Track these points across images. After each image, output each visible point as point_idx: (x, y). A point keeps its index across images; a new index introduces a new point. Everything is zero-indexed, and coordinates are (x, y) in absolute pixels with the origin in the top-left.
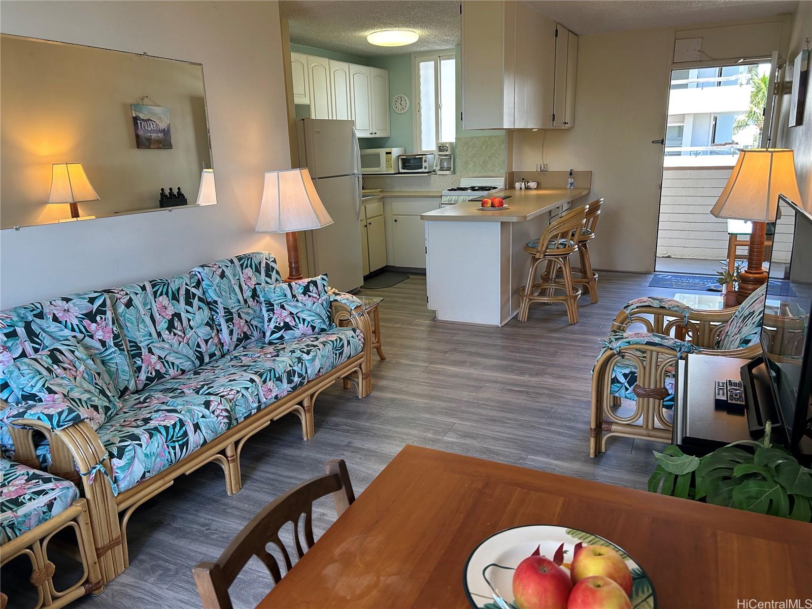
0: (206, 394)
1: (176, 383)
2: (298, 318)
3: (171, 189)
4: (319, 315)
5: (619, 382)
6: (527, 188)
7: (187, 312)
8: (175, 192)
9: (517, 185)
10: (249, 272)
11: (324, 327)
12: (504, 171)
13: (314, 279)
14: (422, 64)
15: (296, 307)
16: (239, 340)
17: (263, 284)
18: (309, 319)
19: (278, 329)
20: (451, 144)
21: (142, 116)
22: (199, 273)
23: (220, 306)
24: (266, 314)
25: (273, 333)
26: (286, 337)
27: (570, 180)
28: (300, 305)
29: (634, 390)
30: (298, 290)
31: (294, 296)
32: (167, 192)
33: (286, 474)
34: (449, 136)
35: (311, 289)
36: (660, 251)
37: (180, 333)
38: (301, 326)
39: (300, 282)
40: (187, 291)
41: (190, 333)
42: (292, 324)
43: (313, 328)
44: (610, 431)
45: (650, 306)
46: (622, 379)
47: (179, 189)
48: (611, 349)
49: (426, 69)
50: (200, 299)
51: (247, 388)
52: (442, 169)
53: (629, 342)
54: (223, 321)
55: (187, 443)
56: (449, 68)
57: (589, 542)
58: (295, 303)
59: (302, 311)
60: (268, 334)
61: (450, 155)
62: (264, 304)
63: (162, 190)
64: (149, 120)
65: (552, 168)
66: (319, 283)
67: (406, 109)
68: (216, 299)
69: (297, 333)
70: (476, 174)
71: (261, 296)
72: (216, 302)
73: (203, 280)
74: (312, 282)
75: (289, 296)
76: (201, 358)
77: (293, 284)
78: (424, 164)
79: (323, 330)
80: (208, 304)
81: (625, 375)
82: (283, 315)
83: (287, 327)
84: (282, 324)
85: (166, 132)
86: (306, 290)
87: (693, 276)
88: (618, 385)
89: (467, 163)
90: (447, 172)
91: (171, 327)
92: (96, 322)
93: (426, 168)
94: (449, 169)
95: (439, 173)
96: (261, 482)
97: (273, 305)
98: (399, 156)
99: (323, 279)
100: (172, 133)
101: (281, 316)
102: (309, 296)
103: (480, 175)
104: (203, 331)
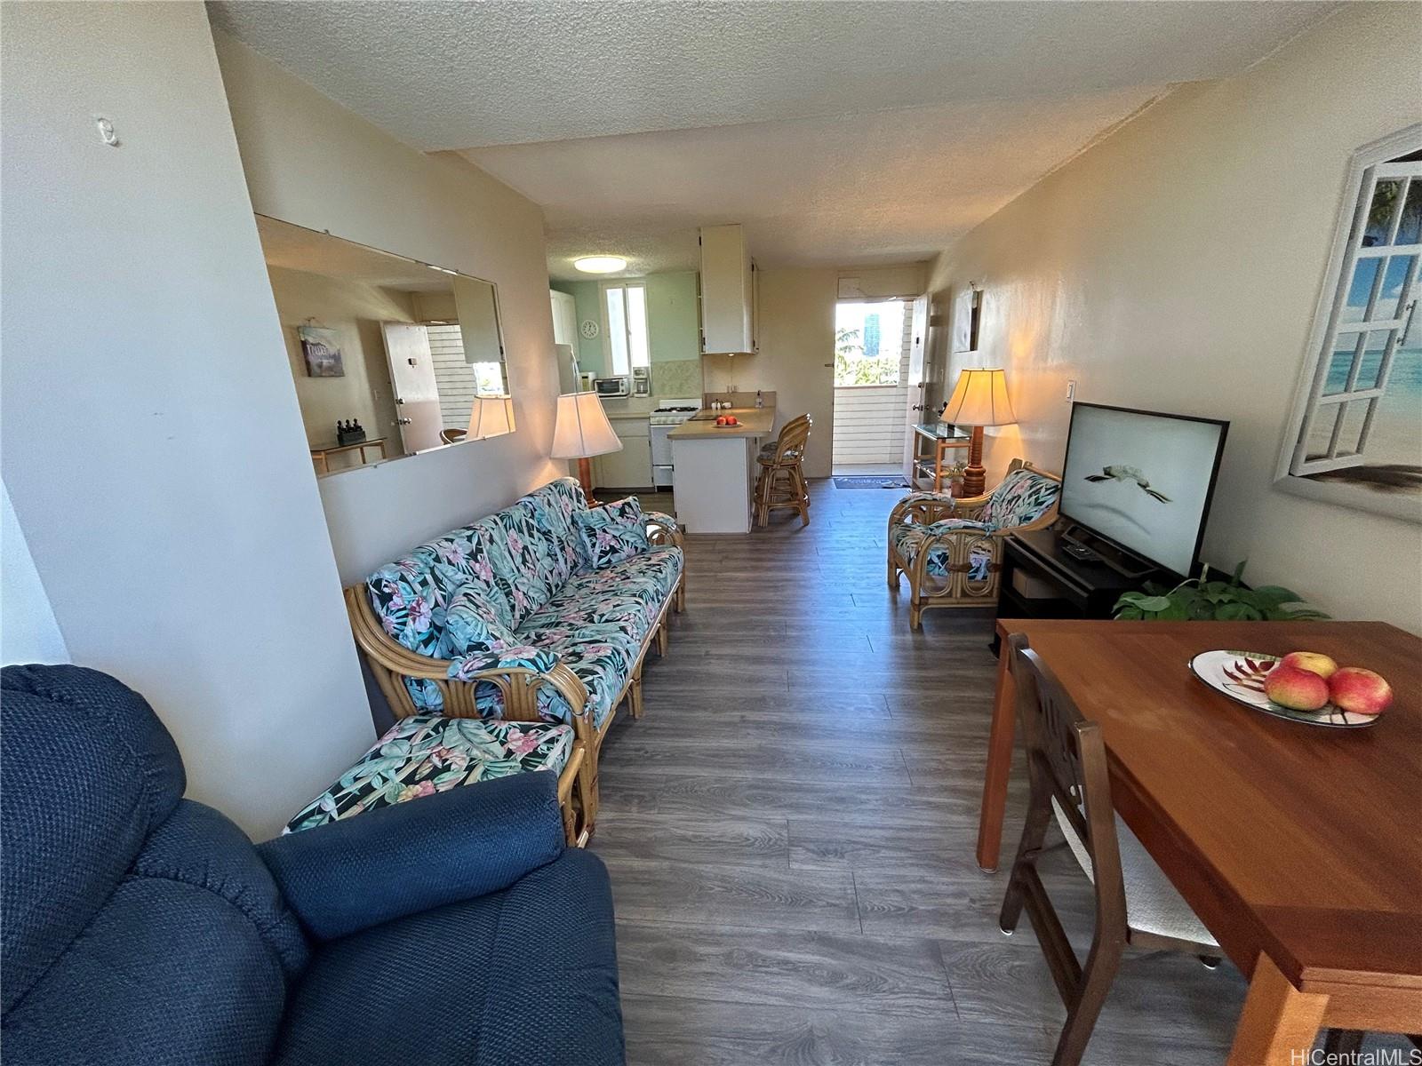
0: (605, 622)
2: (622, 540)
3: (348, 421)
4: (639, 535)
5: (934, 563)
6: (723, 408)
7: (532, 544)
8: (352, 425)
9: (714, 405)
10: (564, 497)
11: (645, 547)
12: (699, 393)
13: (626, 500)
14: (609, 291)
15: (617, 529)
16: (572, 568)
17: (577, 510)
18: (632, 540)
19: (604, 553)
20: (647, 368)
21: (311, 340)
22: (530, 503)
23: (554, 536)
24: (587, 540)
25: (600, 558)
26: (614, 560)
27: (758, 400)
28: (621, 527)
29: (945, 568)
30: (615, 514)
31: (613, 519)
32: (344, 425)
34: (642, 359)
35: (627, 510)
36: (835, 459)
37: (532, 567)
38: (625, 548)
39: (614, 504)
40: (526, 521)
41: (538, 565)
42: (617, 547)
43: (636, 548)
45: (925, 500)
46: (936, 560)
47: (355, 421)
48: (935, 535)
49: (614, 296)
50: (538, 531)
51: (639, 611)
52: (639, 392)
54: (558, 550)
56: (637, 295)
58: (616, 526)
59: (625, 533)
60: (595, 559)
61: (646, 379)
62: (584, 530)
63: (340, 423)
64: (319, 344)
65: (741, 390)
66: (633, 503)
67: (592, 337)
68: (550, 528)
69: (623, 555)
70: (673, 396)
71: (579, 522)
72: (550, 531)
73: (535, 510)
74: (626, 503)
75: (608, 519)
77: (607, 507)
78: (621, 388)
79: (644, 550)
80: (544, 534)
81: (939, 557)
82: (607, 538)
83: (613, 550)
84: (608, 548)
85: (337, 358)
86: (622, 513)
88: (933, 565)
89: (663, 385)
90: (644, 395)
91: (524, 562)
93: (623, 391)
94: (645, 392)
95: (636, 395)
96: (656, 700)
97: (594, 530)
98: (594, 381)
99: (635, 500)
100: (342, 357)
101: (605, 541)
102: (628, 518)
103: (677, 396)
104: (546, 562)
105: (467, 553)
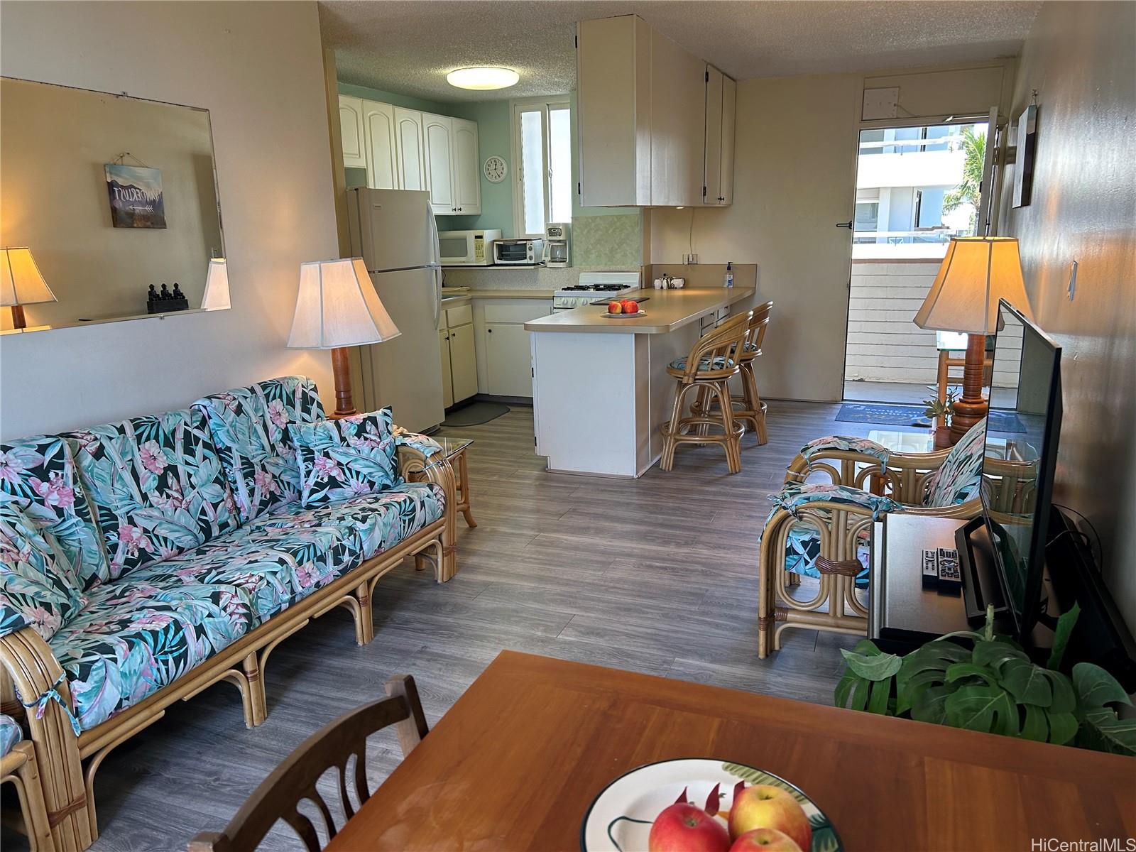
0: (213, 583)
1: (171, 566)
2: (350, 470)
3: (164, 286)
4: (379, 465)
5: (796, 553)
6: (671, 287)
7: (187, 463)
8: (171, 290)
9: (657, 283)
10: (277, 405)
11: (388, 482)
12: (638, 264)
13: (372, 414)
14: (523, 115)
15: (346, 454)
16: (264, 504)
17: (299, 422)
18: (365, 471)
19: (320, 486)
20: (566, 225)
21: (120, 181)
22: (205, 407)
23: (236, 455)
24: (302, 466)
25: (313, 492)
26: (332, 498)
27: (729, 277)
28: (353, 451)
29: (816, 564)
30: (350, 431)
31: (343, 439)
32: (159, 290)
33: (333, 694)
34: (563, 213)
35: (368, 428)
36: (850, 373)
37: (176, 495)
38: (353, 481)
39: (352, 418)
40: (187, 433)
41: (191, 495)
42: (341, 478)
43: (372, 484)
44: (785, 621)
45: (835, 449)
46: (800, 549)
47: (176, 286)
48: (785, 508)
49: (530, 122)
50: (206, 445)
51: (275, 573)
52: (553, 260)
53: (808, 499)
54: (239, 477)
55: (185, 655)
56: (561, 120)
57: (755, 780)
58: (345, 449)
59: (356, 460)
60: (306, 493)
61: (564, 241)
62: (299, 451)
63: (152, 287)
64: (132, 186)
65: (705, 260)
66: (380, 419)
67: (503, 176)
68: (229, 444)
69: (348, 491)
70: (601, 267)
71: (295, 439)
72: (229, 449)
73: (210, 418)
74: (369, 418)
75: (337, 438)
76: (207, 530)
77: (342, 421)
78: (529, 253)
79: (385, 487)
80: (218, 451)
81: (804, 544)
82: (328, 466)
83: (333, 483)
84: (326, 480)
85: (157, 204)
86: (361, 431)
87: (893, 406)
88: (795, 557)
89: (587, 252)
90: (561, 265)
91: (162, 486)
93: (531, 258)
94: (563, 260)
95: (550, 265)
96: (296, 707)
97: (313, 452)
98: (494, 241)
99: (385, 414)
100: (165, 205)
101: (325, 468)
102: (366, 439)
103: (606, 269)
104: (210, 490)
105: (31, 466)
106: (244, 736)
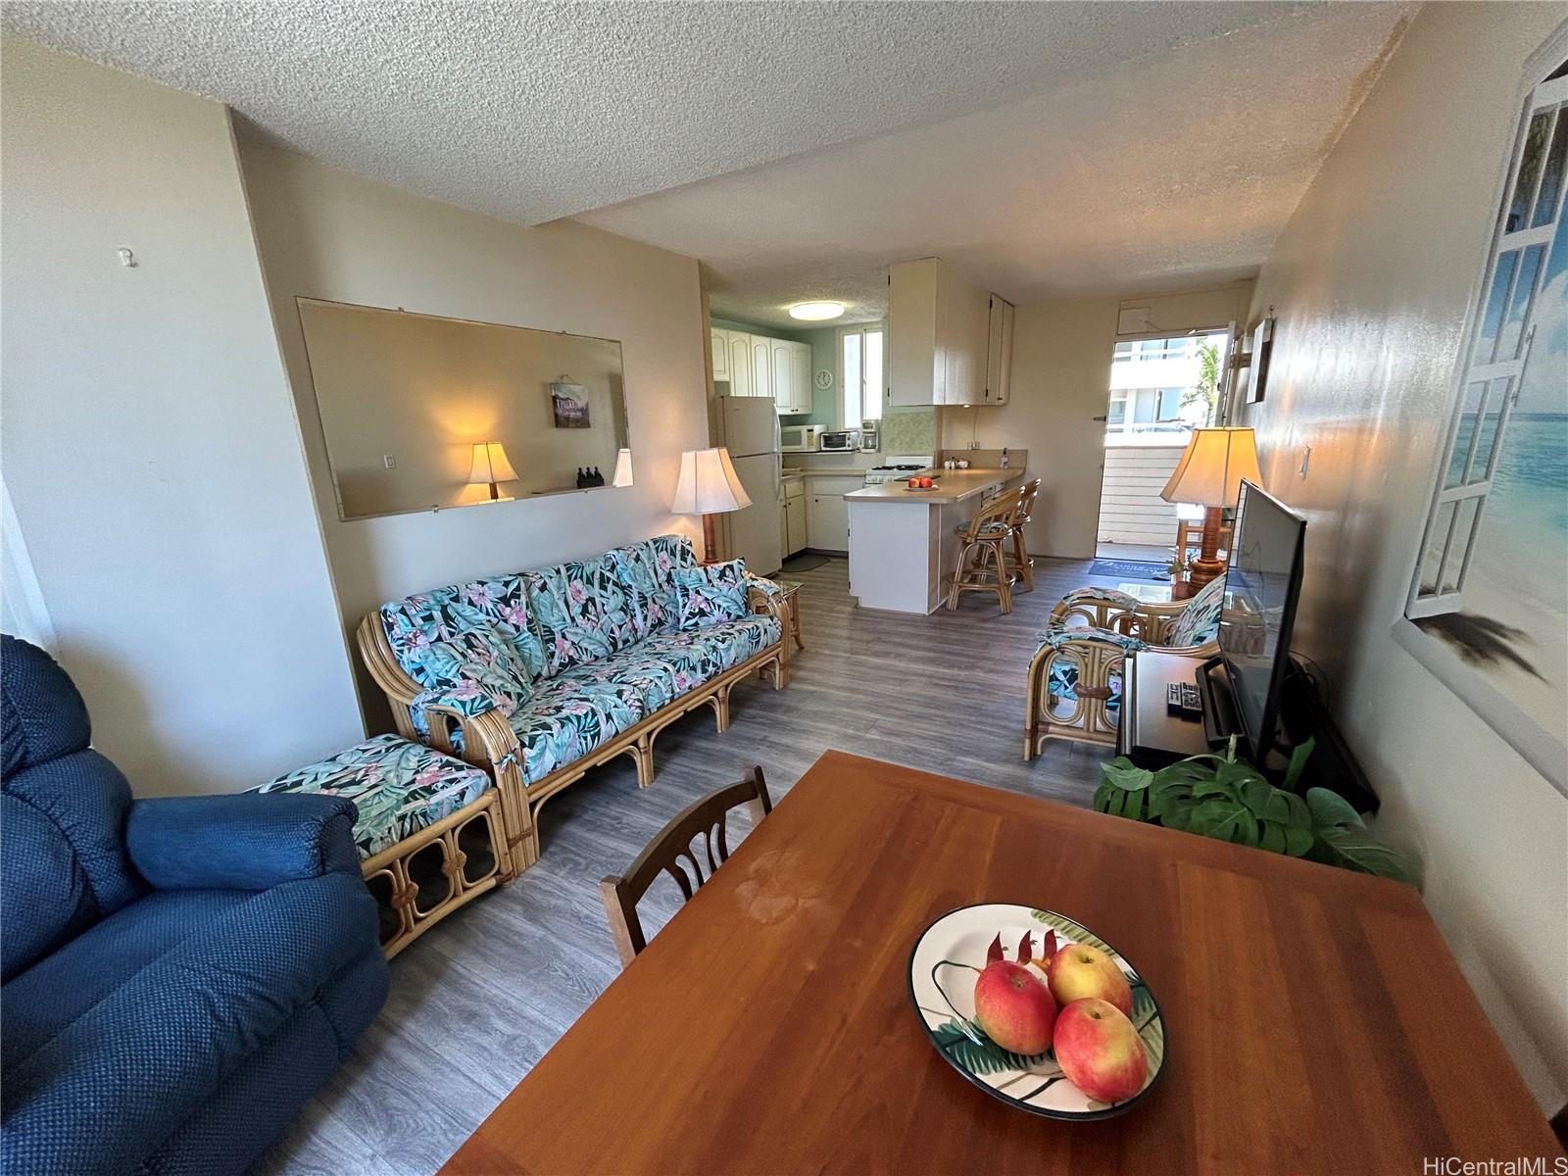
0: (618, 683)
1: (589, 669)
2: (714, 604)
3: (588, 469)
4: (735, 601)
5: (1057, 680)
6: (958, 468)
7: (601, 596)
8: (593, 471)
9: (947, 464)
10: (664, 555)
11: (741, 614)
12: (933, 449)
13: (730, 563)
14: (846, 338)
15: (711, 592)
16: (653, 626)
17: (679, 568)
18: (724, 605)
19: (693, 615)
20: (877, 420)
21: (561, 395)
22: (614, 556)
23: (635, 590)
24: (680, 600)
25: (688, 619)
26: (701, 624)
27: (1004, 460)
28: (716, 590)
29: (1074, 689)
30: (714, 574)
31: (709, 581)
32: (584, 472)
33: (699, 767)
34: (874, 412)
35: (727, 573)
36: (1102, 536)
37: (594, 618)
38: (716, 612)
39: (716, 566)
40: (602, 574)
41: (603, 618)
42: (707, 610)
43: (729, 615)
44: (1047, 732)
45: (1092, 597)
46: (1061, 677)
47: (596, 468)
48: (1050, 644)
49: (851, 343)
50: (615, 583)
51: (660, 678)
52: (866, 447)
53: (1070, 637)
54: (637, 607)
55: (598, 734)
56: (875, 341)
57: (1063, 929)
58: (710, 588)
59: (718, 597)
60: (683, 620)
61: (875, 433)
62: (678, 589)
63: (580, 469)
64: (568, 398)
65: (983, 447)
66: (736, 567)
67: (829, 385)
68: (630, 583)
69: (713, 620)
70: (903, 452)
71: (676, 580)
72: (630, 587)
73: (617, 564)
74: (728, 566)
75: (705, 581)
76: (614, 645)
77: (709, 568)
78: (847, 442)
79: (739, 617)
80: (623, 588)
81: (1065, 673)
82: (699, 600)
83: (702, 613)
84: (697, 610)
85: (585, 411)
86: (722, 575)
87: (1136, 563)
88: (1058, 683)
89: (893, 440)
90: (872, 450)
91: (585, 612)
92: (510, 606)
93: (849, 445)
94: (874, 447)
95: (863, 451)
97: (688, 590)
98: (821, 434)
99: (740, 563)
100: (590, 412)
101: (697, 602)
102: (725, 581)
103: (907, 453)
104: (617, 616)
105: (499, 596)
106: (637, 793)
